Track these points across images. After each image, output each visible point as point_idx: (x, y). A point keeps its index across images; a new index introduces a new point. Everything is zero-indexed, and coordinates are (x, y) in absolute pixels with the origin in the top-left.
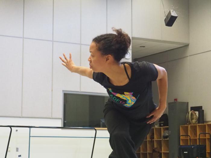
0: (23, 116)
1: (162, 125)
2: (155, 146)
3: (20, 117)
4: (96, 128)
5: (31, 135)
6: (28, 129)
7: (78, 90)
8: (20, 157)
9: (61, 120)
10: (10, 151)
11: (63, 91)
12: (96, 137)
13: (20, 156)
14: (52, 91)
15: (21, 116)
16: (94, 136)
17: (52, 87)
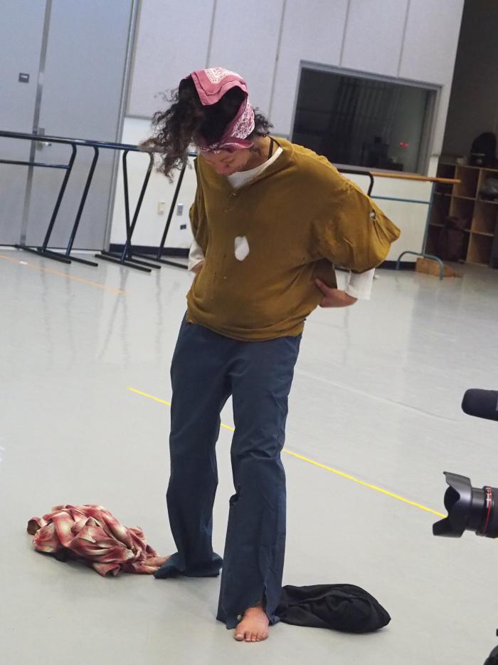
1: (480, 161)
2: (452, 214)
4: (371, 173)
7: (335, 62)
8: (183, 230)
10: (161, 213)
11: (302, 62)
13: (183, 227)
14: (277, 59)
17: (278, 50)
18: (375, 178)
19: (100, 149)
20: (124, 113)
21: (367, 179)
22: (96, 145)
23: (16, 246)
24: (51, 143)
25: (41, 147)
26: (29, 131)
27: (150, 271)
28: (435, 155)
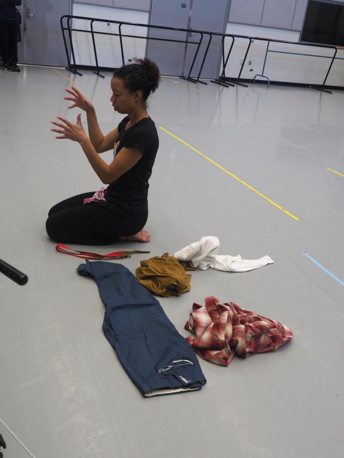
0: (263, 24)
3: (258, 26)
4: (336, 47)
5: (268, 49)
8: (251, 72)
9: (299, 33)
13: (251, 70)
16: (333, 56)
18: (338, 50)
19: (212, 35)
20: (227, 21)
21: (334, 50)
22: (211, 34)
23: (179, 77)
24: (195, 33)
25: (191, 35)
26: (186, 28)
27: (228, 87)
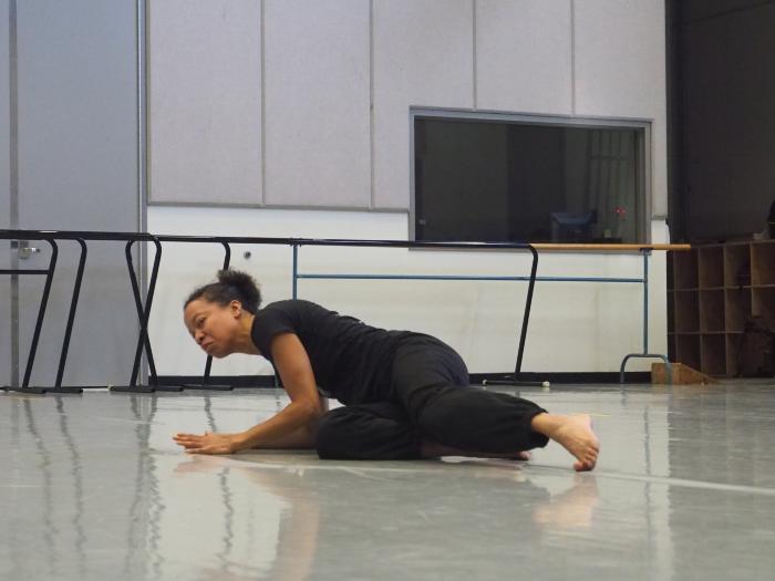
0: (270, 201)
2: (755, 311)
3: (257, 207)
4: (533, 246)
5: (299, 272)
6: (289, 248)
7: (469, 105)
9: (406, 216)
11: (412, 108)
12: (537, 275)
14: (372, 108)
15: (260, 202)
17: (371, 97)
18: (541, 257)
19: (87, 242)
20: (146, 201)
22: (81, 237)
23: (5, 388)
28: (659, 218)
